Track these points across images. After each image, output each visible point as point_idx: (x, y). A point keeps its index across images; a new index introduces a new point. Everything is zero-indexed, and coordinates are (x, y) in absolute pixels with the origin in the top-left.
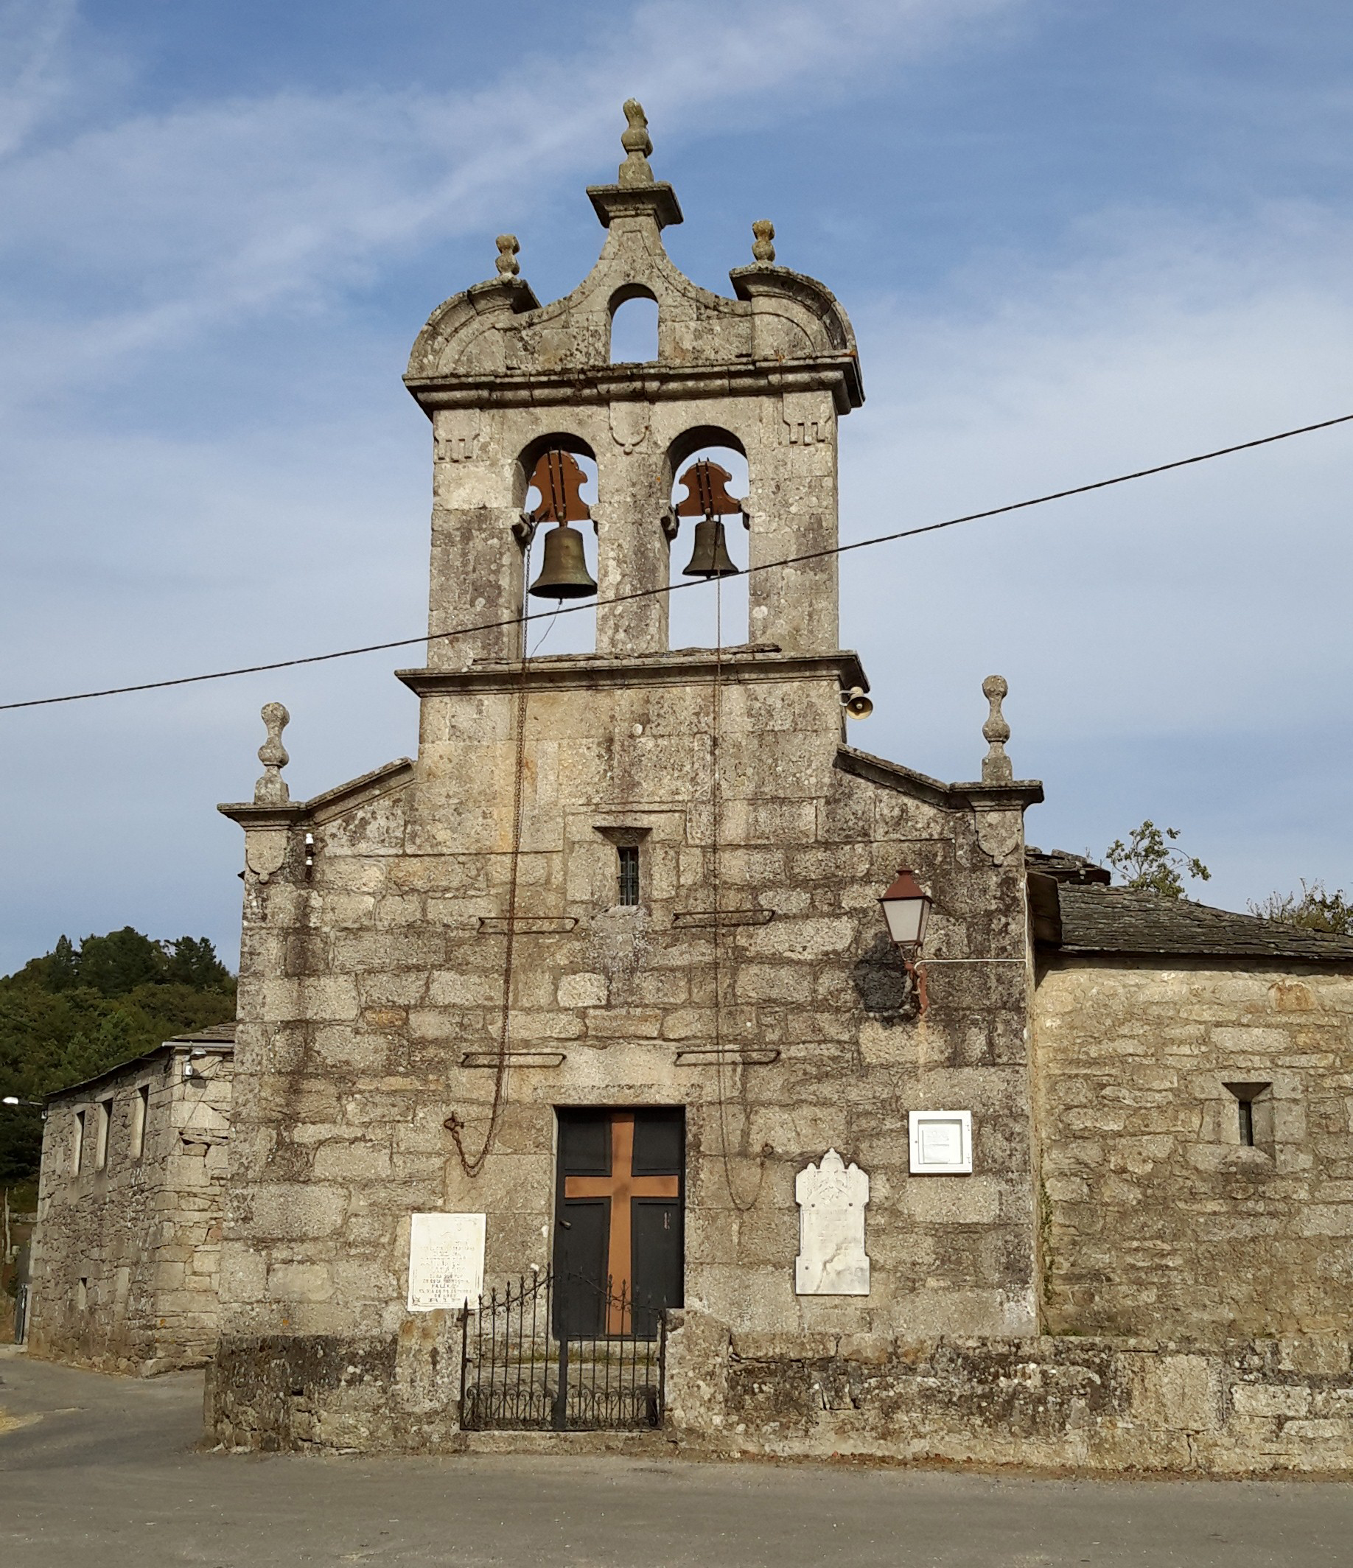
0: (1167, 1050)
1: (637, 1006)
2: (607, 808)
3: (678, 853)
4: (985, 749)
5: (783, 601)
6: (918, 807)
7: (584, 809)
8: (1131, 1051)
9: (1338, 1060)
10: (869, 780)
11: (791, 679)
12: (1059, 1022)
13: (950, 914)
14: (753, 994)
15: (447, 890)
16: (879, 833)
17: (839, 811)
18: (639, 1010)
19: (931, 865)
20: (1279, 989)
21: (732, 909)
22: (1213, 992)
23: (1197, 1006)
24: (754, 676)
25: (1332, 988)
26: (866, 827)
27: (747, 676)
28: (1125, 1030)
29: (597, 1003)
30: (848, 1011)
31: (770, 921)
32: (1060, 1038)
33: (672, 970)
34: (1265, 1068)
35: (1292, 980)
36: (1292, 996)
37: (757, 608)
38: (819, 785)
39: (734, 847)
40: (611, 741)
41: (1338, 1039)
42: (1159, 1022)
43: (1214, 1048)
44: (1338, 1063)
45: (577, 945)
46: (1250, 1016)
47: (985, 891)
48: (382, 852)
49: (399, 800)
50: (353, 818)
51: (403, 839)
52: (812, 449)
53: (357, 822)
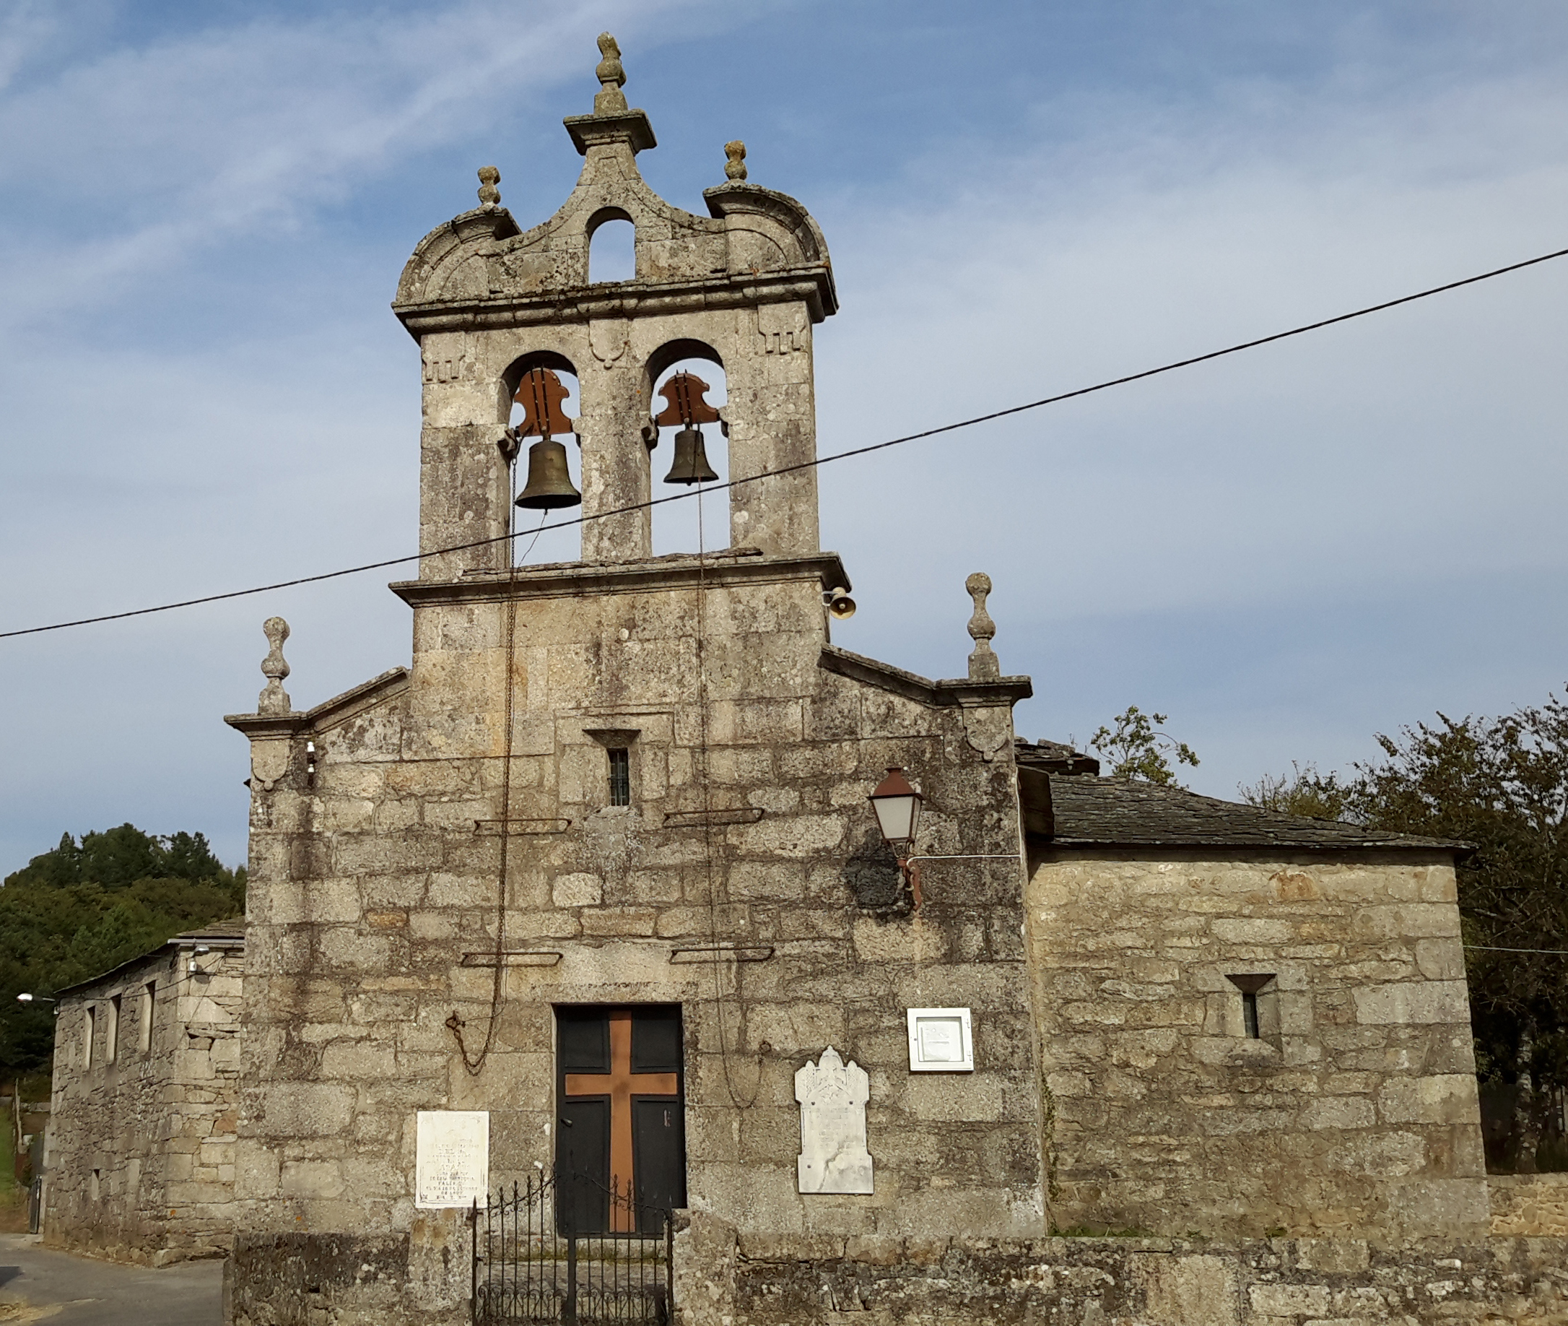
0: (1168, 943)
1: (631, 905)
2: (595, 711)
3: (667, 754)
4: (971, 646)
5: (763, 506)
6: (904, 705)
7: (574, 713)
8: (1130, 944)
9: (1343, 950)
10: (853, 679)
11: (774, 582)
12: (1054, 915)
13: (940, 810)
14: (746, 892)
15: (443, 794)
16: (866, 731)
17: (825, 710)
18: (633, 909)
19: (919, 761)
20: (1281, 880)
21: (721, 808)
22: (1213, 883)
23: (1197, 898)
24: (737, 580)
25: (1334, 877)
26: (853, 725)
27: (729, 580)
28: (1123, 923)
29: (592, 902)
30: (841, 908)
31: (760, 819)
32: (1054, 932)
33: (665, 868)
34: (1269, 960)
35: (1293, 870)
36: (1294, 885)
37: (738, 513)
38: (805, 685)
39: (724, 747)
40: (598, 646)
41: (1344, 929)
42: (1157, 914)
43: (1215, 940)
44: (1343, 953)
45: (571, 846)
46: (1251, 907)
47: (975, 787)
48: (380, 758)
49: (395, 708)
50: (352, 726)
51: (400, 746)
52: (787, 357)
53: (355, 730)
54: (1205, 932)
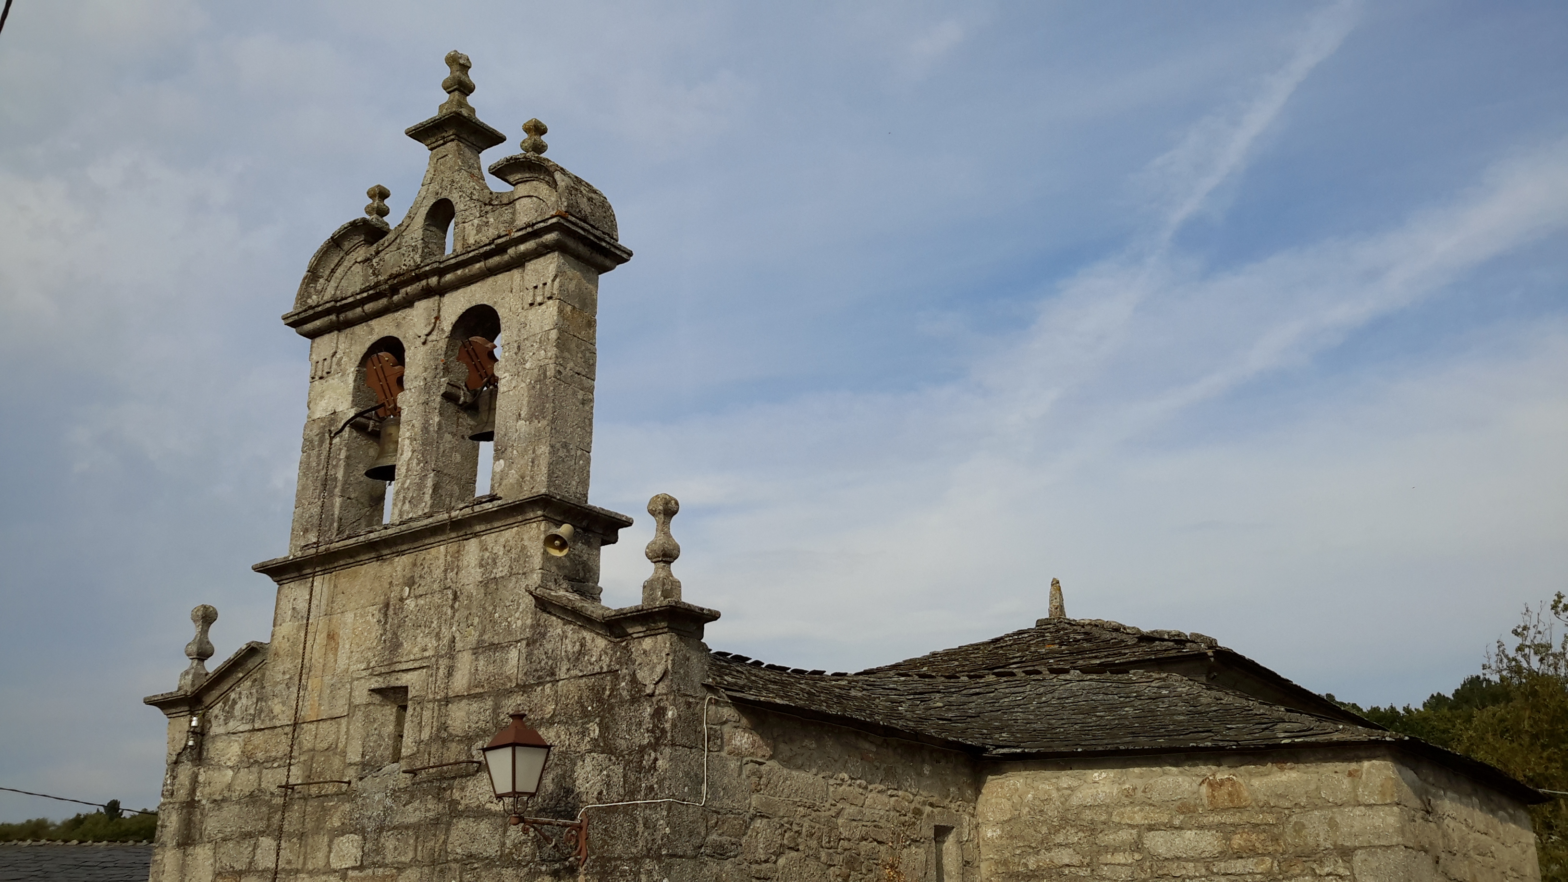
0: (1103, 859)
1: (380, 867)
2: (378, 670)
3: (422, 709)
5: (515, 452)
6: (593, 640)
7: (364, 673)
8: (1067, 861)
9: (1275, 864)
10: (559, 617)
11: (509, 526)
12: (999, 832)
13: (612, 753)
14: (459, 850)
15: (275, 760)
16: (562, 674)
17: (536, 652)
18: (381, 870)
19: (600, 700)
20: (1211, 785)
21: (451, 761)
22: (1144, 792)
23: (1129, 808)
24: (483, 528)
25: (1265, 780)
26: (554, 666)
27: (478, 528)
28: (1060, 838)
29: (354, 864)
30: (526, 865)
31: (477, 771)
32: (999, 850)
33: (407, 827)
34: (1201, 877)
35: (1222, 774)
36: (1225, 790)
37: (497, 462)
38: (523, 628)
39: (459, 697)
40: (387, 606)
41: (1275, 839)
42: (1092, 829)
43: (1148, 855)
44: (1276, 868)
45: (347, 807)
46: (1182, 817)
47: (640, 724)
48: (241, 729)
49: (255, 680)
50: (228, 700)
51: (254, 716)
52: (544, 307)
53: (230, 703)
54: (1137, 846)
